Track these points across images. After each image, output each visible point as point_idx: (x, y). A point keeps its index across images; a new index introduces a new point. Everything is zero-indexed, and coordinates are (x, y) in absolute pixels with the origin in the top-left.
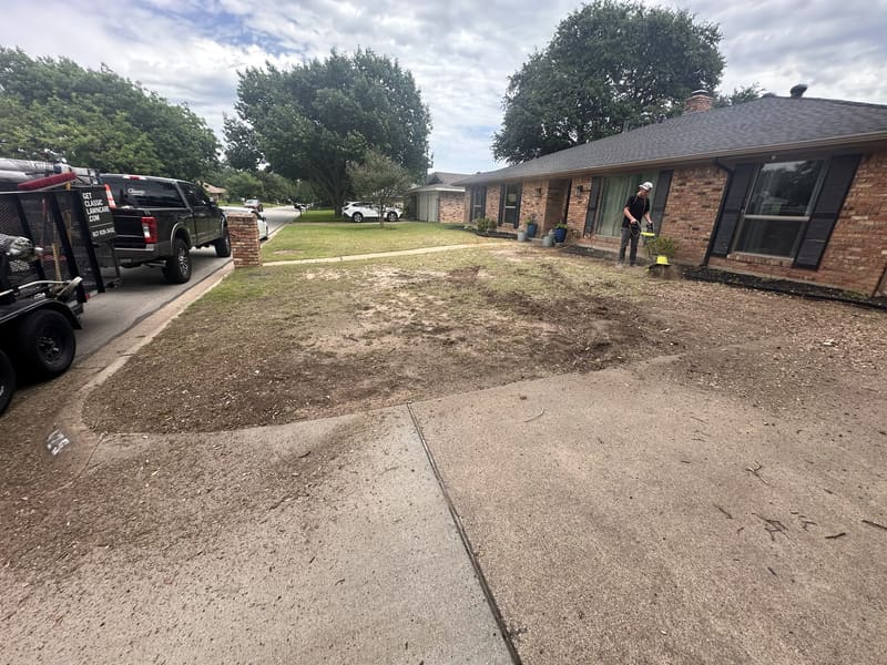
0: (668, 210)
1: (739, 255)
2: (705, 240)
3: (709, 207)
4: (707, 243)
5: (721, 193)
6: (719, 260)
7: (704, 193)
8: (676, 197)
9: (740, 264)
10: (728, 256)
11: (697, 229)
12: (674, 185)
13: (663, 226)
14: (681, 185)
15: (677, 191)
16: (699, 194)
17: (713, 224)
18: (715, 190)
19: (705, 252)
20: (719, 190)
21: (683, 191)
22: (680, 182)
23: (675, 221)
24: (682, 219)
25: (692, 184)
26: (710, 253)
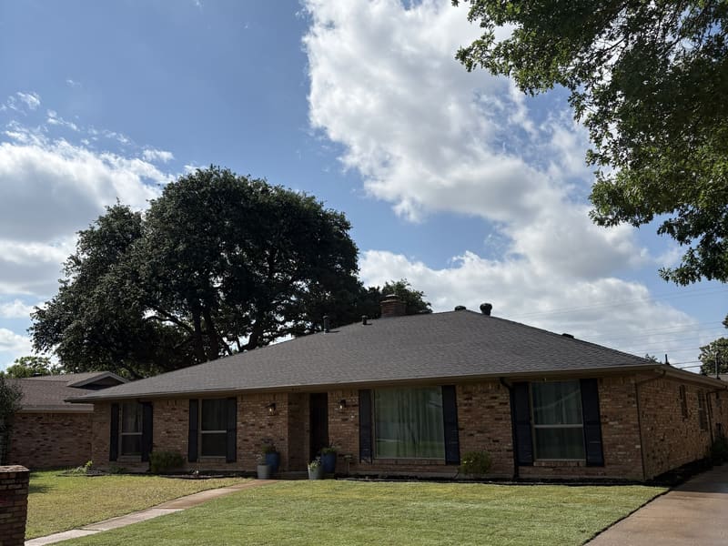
0: (461, 424)
1: (544, 461)
2: (508, 451)
3: (501, 419)
4: (512, 453)
5: (508, 406)
6: (527, 469)
7: (492, 407)
8: (466, 411)
9: (547, 470)
10: (535, 464)
11: (497, 441)
12: (460, 399)
13: (460, 441)
14: (467, 399)
15: (466, 405)
16: (488, 407)
17: (511, 435)
18: (501, 404)
19: (513, 462)
20: (506, 404)
21: (470, 405)
22: (465, 396)
23: (472, 435)
24: (479, 432)
25: (478, 398)
26: (518, 464)
